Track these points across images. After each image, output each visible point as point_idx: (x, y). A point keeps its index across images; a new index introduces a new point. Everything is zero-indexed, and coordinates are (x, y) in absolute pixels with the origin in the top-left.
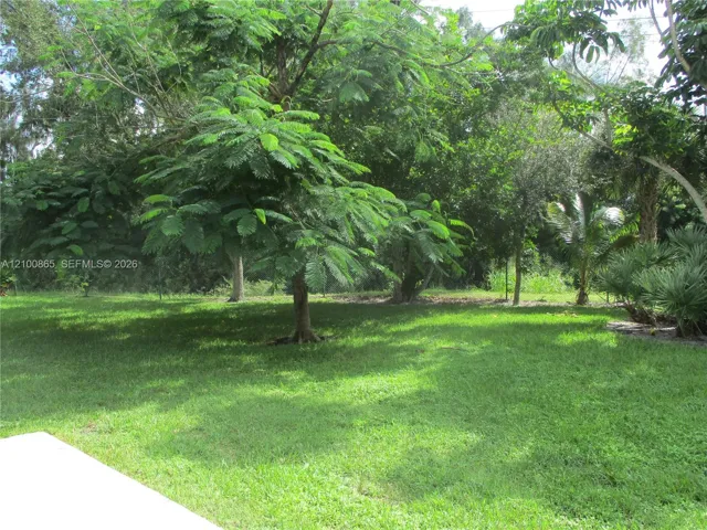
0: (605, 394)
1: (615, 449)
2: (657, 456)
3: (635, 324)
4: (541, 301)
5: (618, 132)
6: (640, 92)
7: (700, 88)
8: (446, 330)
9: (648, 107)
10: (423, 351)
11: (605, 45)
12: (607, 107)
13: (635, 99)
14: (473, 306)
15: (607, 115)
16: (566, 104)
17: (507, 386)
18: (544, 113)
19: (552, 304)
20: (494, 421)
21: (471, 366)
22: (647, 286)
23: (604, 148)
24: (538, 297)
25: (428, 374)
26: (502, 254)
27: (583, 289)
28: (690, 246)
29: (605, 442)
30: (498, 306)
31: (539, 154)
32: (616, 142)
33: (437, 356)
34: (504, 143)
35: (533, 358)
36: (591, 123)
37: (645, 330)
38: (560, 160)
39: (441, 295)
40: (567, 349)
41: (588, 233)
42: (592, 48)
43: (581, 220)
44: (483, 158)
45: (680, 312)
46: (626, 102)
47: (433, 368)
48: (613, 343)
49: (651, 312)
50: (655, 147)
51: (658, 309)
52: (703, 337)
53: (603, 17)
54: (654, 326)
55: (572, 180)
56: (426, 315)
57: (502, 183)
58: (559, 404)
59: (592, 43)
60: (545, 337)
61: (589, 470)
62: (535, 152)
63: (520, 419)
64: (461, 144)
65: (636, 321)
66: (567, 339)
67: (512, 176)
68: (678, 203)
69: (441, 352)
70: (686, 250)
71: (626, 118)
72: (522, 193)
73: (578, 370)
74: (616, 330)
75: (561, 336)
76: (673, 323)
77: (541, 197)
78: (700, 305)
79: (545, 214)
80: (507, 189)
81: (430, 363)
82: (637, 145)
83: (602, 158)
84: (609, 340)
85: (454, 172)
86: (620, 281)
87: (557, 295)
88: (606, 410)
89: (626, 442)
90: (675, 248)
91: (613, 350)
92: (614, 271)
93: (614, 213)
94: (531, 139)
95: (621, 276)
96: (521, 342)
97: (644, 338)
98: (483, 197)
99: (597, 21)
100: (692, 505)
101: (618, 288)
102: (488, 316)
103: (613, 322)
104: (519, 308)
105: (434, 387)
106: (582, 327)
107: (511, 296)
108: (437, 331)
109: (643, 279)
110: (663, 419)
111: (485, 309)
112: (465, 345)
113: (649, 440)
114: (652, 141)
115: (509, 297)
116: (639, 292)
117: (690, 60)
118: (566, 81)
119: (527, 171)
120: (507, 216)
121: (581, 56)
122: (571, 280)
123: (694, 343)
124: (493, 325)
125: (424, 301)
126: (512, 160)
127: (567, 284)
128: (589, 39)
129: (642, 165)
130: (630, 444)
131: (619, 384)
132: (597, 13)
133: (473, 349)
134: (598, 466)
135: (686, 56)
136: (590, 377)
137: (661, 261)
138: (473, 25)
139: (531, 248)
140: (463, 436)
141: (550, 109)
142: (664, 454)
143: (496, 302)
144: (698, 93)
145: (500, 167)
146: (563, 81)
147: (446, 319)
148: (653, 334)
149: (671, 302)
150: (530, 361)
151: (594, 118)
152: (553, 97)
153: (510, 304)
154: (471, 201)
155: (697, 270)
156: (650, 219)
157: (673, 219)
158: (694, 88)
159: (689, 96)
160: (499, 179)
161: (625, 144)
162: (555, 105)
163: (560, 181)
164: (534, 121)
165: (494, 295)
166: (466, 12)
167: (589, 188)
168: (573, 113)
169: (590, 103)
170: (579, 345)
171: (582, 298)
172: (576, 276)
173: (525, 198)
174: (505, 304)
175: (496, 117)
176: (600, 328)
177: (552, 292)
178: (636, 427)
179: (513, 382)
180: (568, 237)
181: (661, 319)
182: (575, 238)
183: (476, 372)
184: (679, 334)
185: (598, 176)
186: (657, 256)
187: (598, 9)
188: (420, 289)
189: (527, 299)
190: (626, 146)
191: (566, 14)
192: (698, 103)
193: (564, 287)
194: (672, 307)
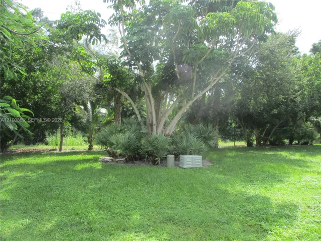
0: (93, 190)
1: (94, 215)
2: (111, 215)
3: (111, 158)
4: (73, 149)
5: (105, 76)
6: (114, 61)
7: (135, 63)
8: (21, 167)
9: (116, 67)
10: (5, 179)
11: (100, 39)
12: (100, 66)
13: (112, 63)
14: (38, 153)
15: (101, 69)
16: (84, 61)
17: (48, 192)
18: (74, 64)
19: (77, 150)
20: (39, 211)
21: (31, 184)
22: (114, 142)
23: (100, 83)
24: (71, 147)
25: (6, 191)
26: (53, 128)
27: (91, 143)
28: (131, 125)
29: (90, 213)
30: (51, 153)
31: (72, 82)
32: (104, 80)
33: (13, 181)
34: (54, 75)
35: (63, 177)
36: (94, 71)
37: (114, 160)
38: (81, 86)
39: (21, 148)
40: (79, 171)
41: (93, 119)
42: (95, 39)
43: (91, 112)
44: (44, 81)
45: (126, 152)
46: (108, 64)
47: (10, 187)
48: (100, 167)
49: (116, 152)
50: (119, 84)
51: (119, 151)
52: (135, 162)
53: (99, 27)
54: (118, 158)
55: (87, 95)
56: (11, 159)
57: (54, 94)
58: (72, 198)
59: (94, 37)
60: (70, 167)
61: (82, 227)
62: (70, 81)
63: (52, 208)
64: (32, 74)
65: (111, 157)
66: (80, 167)
67: (59, 91)
68: (130, 107)
69: (16, 178)
70: (130, 126)
71: (108, 71)
72: (64, 99)
73: (83, 181)
74: (103, 161)
75: (77, 166)
76: (124, 157)
77: (73, 102)
78: (133, 149)
79: (75, 109)
80: (56, 97)
81: (9, 185)
82: (112, 83)
83: (99, 86)
84: (98, 166)
85: (28, 87)
86: (104, 140)
87: (80, 146)
88: (93, 198)
89: (99, 211)
90: (126, 126)
91: (99, 170)
92: (102, 135)
93: (104, 111)
94: (68, 75)
95: (105, 137)
96: (59, 170)
97: (113, 164)
98: (44, 100)
99: (97, 29)
100: (121, 233)
101: (103, 143)
102: (45, 158)
103: (102, 157)
104: (62, 153)
105: (8, 198)
106: (88, 161)
107: (58, 147)
108: (15, 167)
109: (113, 139)
110: (115, 198)
111: (44, 154)
112: (29, 174)
113: (109, 208)
114: (118, 82)
115: (57, 148)
116: (111, 144)
117: (131, 51)
118: (83, 51)
119: (67, 90)
120: (56, 110)
121: (90, 42)
122: (87, 139)
123: (131, 164)
124: (46, 162)
125: (12, 151)
126: (59, 84)
127: (85, 141)
128: (94, 35)
129: (115, 91)
130: (101, 211)
131: (100, 185)
132: (97, 25)
133: (33, 175)
134: (86, 224)
135: (130, 50)
136: (88, 183)
137: (121, 131)
138: (44, 17)
139: (68, 125)
140: (21, 221)
141: (76, 63)
142: (113, 213)
143: (50, 151)
144: (134, 65)
145: (53, 87)
146: (82, 51)
147: (23, 160)
148: (117, 162)
149: (123, 148)
150: (61, 179)
151: (95, 69)
152: (78, 58)
153: (58, 151)
154: (37, 102)
155: (133, 135)
156: (118, 113)
157: (128, 114)
158: (133, 62)
159: (130, 65)
160: (52, 92)
161: (108, 82)
162: (79, 61)
163: (81, 95)
164: (70, 68)
165: (50, 147)
166: (40, 10)
167: (93, 99)
168: (86, 66)
169: (94, 63)
170: (85, 170)
171: (91, 147)
172: (89, 138)
173: (65, 102)
174: (55, 151)
175: (52, 63)
176: (96, 160)
177: (78, 145)
178: (104, 203)
179: (52, 190)
180: (84, 120)
181: (120, 155)
182: (88, 121)
183: (33, 187)
184: (127, 161)
185: (97, 94)
186: (119, 129)
187: (97, 23)
188: (10, 145)
189: (66, 148)
190: (108, 83)
191: (84, 22)
192: (135, 68)
193: (84, 142)
194: (123, 151)
